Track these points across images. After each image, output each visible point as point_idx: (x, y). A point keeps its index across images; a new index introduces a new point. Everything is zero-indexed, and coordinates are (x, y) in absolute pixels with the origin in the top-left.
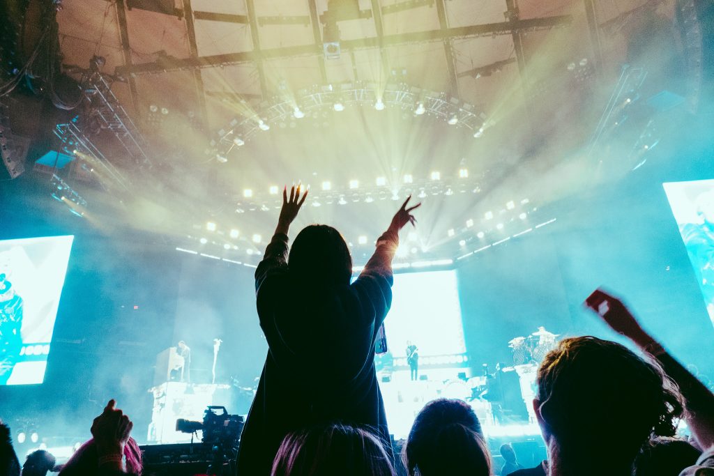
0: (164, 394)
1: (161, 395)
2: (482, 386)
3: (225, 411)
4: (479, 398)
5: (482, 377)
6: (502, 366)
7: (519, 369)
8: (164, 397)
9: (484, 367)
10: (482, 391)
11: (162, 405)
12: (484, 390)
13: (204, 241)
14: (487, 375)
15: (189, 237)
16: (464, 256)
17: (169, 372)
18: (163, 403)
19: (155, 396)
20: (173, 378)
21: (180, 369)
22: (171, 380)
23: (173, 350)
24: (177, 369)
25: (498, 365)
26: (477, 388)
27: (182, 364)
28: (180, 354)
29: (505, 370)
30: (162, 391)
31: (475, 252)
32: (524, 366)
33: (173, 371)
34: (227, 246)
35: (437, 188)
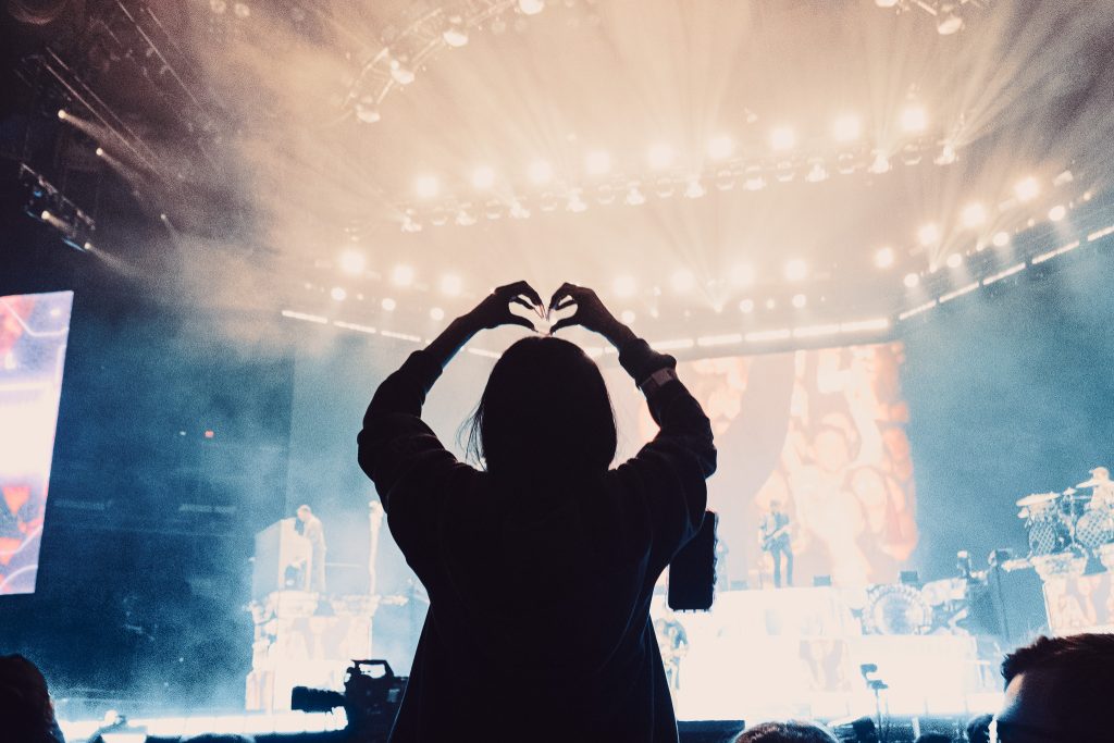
0: (274, 616)
1: (268, 616)
2: (955, 602)
3: (388, 668)
4: (948, 627)
5: (955, 580)
6: (1002, 557)
7: (1040, 563)
8: (274, 621)
9: (961, 560)
10: (956, 612)
11: (272, 638)
12: (960, 609)
13: (339, 294)
14: (968, 576)
15: (308, 286)
16: (912, 312)
17: (282, 570)
18: (273, 634)
19: (257, 620)
20: (290, 583)
21: (304, 566)
22: (287, 587)
23: (287, 524)
24: (296, 564)
25: (993, 555)
26: (943, 605)
27: (308, 556)
28: (301, 533)
29: (1008, 566)
30: (269, 608)
31: (942, 300)
32: (1056, 557)
33: (291, 572)
34: (389, 305)
35: (851, 157)
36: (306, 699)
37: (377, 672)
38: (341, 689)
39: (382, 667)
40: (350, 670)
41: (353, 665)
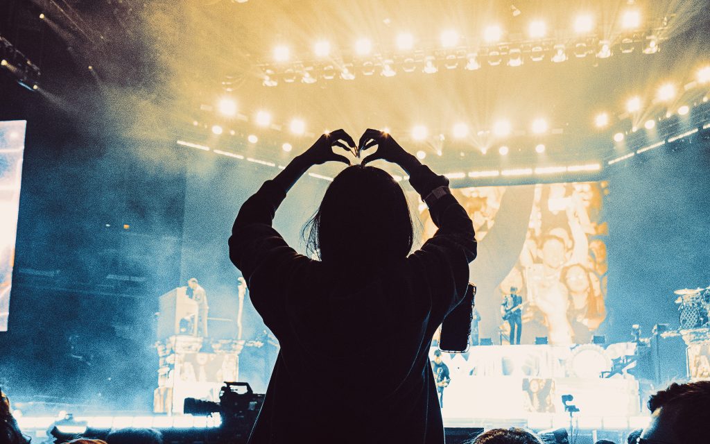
0: (172, 352)
1: (168, 351)
2: (627, 357)
3: (249, 388)
4: (621, 373)
5: (630, 343)
6: (661, 329)
7: (686, 334)
8: (172, 355)
9: (634, 330)
10: (627, 364)
11: (172, 366)
12: (631, 362)
13: (217, 130)
14: (638, 341)
15: (196, 123)
16: (618, 160)
17: (178, 322)
18: (172, 363)
19: (161, 354)
20: (183, 330)
21: (193, 319)
22: (181, 333)
23: (181, 290)
24: (188, 318)
25: (655, 327)
26: (620, 359)
27: (195, 312)
28: (191, 297)
29: (665, 335)
30: (168, 346)
31: (639, 152)
32: (698, 330)
33: (184, 323)
34: (253, 139)
35: (584, 45)
36: (193, 406)
37: (242, 390)
38: (217, 401)
39: (246, 387)
40: (223, 389)
41: (226, 385)
